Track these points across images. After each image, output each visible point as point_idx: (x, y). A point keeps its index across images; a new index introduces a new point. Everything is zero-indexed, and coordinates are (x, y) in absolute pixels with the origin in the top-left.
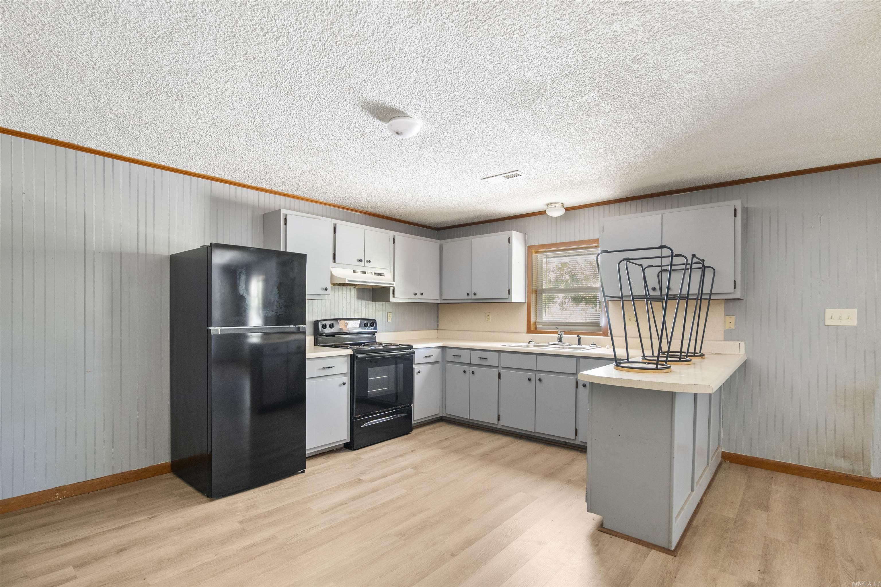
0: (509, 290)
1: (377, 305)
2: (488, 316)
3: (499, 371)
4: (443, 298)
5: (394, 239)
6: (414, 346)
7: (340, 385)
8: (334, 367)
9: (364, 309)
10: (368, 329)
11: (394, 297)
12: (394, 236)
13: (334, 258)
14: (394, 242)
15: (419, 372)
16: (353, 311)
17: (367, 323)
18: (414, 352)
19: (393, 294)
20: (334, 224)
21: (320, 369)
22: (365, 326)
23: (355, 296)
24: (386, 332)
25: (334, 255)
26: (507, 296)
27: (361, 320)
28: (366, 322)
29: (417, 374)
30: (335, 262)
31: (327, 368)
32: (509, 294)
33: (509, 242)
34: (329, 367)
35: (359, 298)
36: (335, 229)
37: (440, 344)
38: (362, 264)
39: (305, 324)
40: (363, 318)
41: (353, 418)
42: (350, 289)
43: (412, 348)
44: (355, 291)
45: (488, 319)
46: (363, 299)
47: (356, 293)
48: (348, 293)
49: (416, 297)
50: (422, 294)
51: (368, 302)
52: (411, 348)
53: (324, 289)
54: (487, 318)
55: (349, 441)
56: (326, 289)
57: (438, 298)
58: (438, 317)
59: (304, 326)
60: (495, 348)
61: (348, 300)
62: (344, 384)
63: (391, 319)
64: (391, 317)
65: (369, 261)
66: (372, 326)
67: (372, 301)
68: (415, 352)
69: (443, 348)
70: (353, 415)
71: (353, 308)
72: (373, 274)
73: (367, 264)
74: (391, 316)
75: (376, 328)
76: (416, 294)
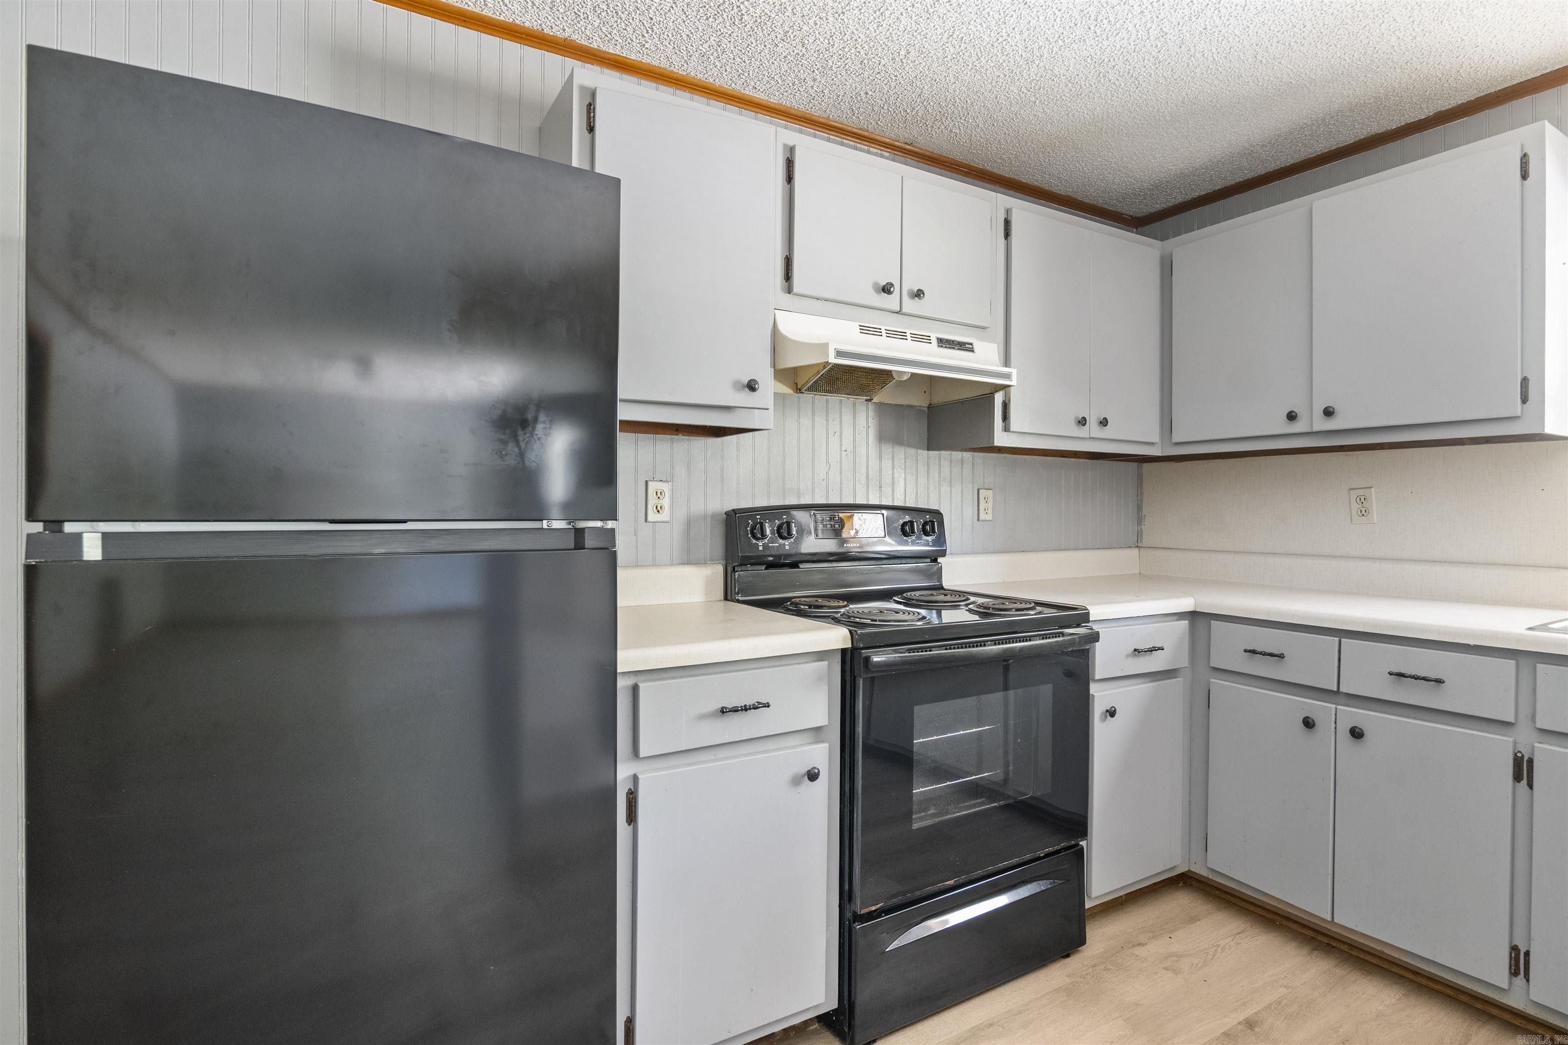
0: (1525, 381)
1: (945, 464)
2: (1362, 500)
3: (1515, 743)
4: (1176, 439)
5: (1007, 223)
6: (1095, 613)
7: (796, 781)
8: (767, 705)
9: (900, 475)
10: (913, 543)
11: (1006, 429)
12: (1008, 211)
13: (788, 276)
14: (1007, 235)
15: (1112, 713)
16: (863, 480)
17: (911, 522)
18: (1094, 637)
19: (1005, 417)
20: (785, 146)
21: (703, 717)
22: (905, 534)
23: (872, 432)
24: (973, 553)
25: (788, 262)
26: (1517, 408)
27: (891, 513)
28: (907, 518)
29: (1103, 718)
30: (789, 290)
31: (735, 710)
32: (1524, 400)
33: (1524, 176)
34: (746, 709)
35: (883, 438)
36: (790, 164)
37: (1186, 604)
38: (891, 301)
39: (615, 518)
40: (896, 504)
41: (849, 915)
42: (854, 405)
43: (1088, 621)
44: (871, 413)
45: (1364, 513)
46: (898, 441)
47: (872, 423)
48: (845, 418)
49: (1083, 432)
50: (1104, 423)
51: (913, 451)
52: (1083, 618)
53: (744, 386)
54: (1355, 507)
55: (836, 1006)
56: (751, 386)
57: (1155, 438)
58: (1139, 508)
59: (610, 524)
60: (1495, 635)
61: (847, 444)
62: (813, 776)
63: (990, 511)
64: (990, 504)
65: (919, 294)
66: (926, 534)
67: (929, 448)
68: (1098, 633)
69: (1193, 616)
70: (850, 898)
71: (864, 470)
72: (934, 341)
73: (910, 305)
74: (991, 500)
75: (941, 540)
76: (1082, 422)
